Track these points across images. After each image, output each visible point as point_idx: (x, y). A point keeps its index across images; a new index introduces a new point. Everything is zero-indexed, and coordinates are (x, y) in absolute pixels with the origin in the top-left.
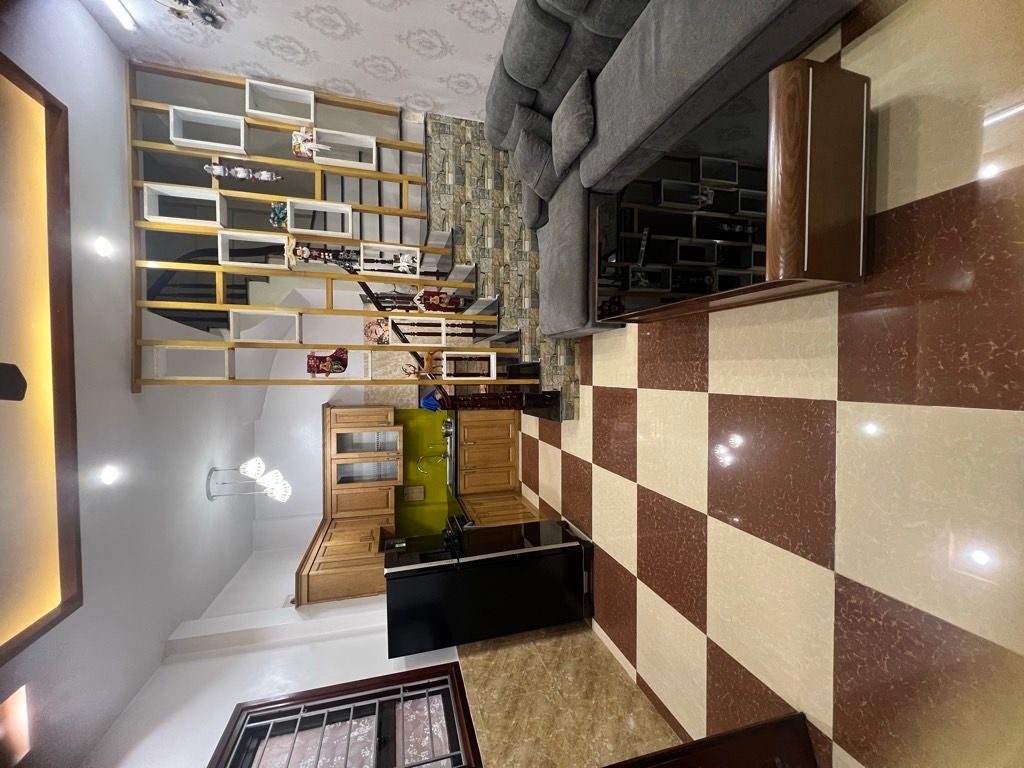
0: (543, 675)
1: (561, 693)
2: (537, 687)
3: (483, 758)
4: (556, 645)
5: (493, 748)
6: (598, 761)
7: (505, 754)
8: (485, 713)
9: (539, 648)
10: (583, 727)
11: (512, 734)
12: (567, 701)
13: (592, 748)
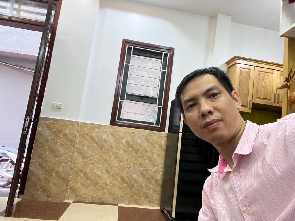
0: (141, 165)
1: (128, 168)
2: (135, 160)
3: (114, 127)
4: (156, 181)
5: (117, 131)
6: (95, 165)
7: (112, 135)
8: (132, 134)
9: (158, 172)
10: (110, 168)
11: (119, 140)
12: (123, 168)
13: (101, 166)
